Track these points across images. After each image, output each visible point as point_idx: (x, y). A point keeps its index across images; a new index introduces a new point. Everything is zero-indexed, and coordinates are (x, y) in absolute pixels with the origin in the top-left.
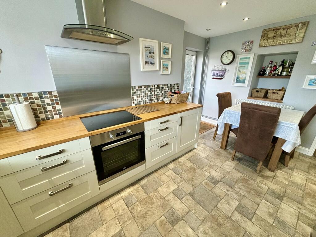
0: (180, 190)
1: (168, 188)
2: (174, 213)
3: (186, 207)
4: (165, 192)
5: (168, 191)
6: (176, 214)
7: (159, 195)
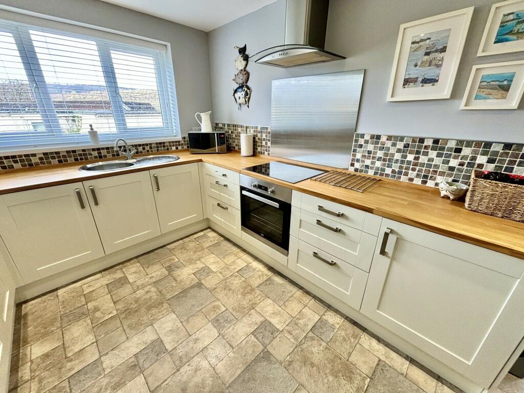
0: (272, 334)
1: (273, 313)
2: (230, 322)
3: (239, 342)
4: (265, 309)
5: (268, 314)
6: (228, 325)
7: (259, 301)
